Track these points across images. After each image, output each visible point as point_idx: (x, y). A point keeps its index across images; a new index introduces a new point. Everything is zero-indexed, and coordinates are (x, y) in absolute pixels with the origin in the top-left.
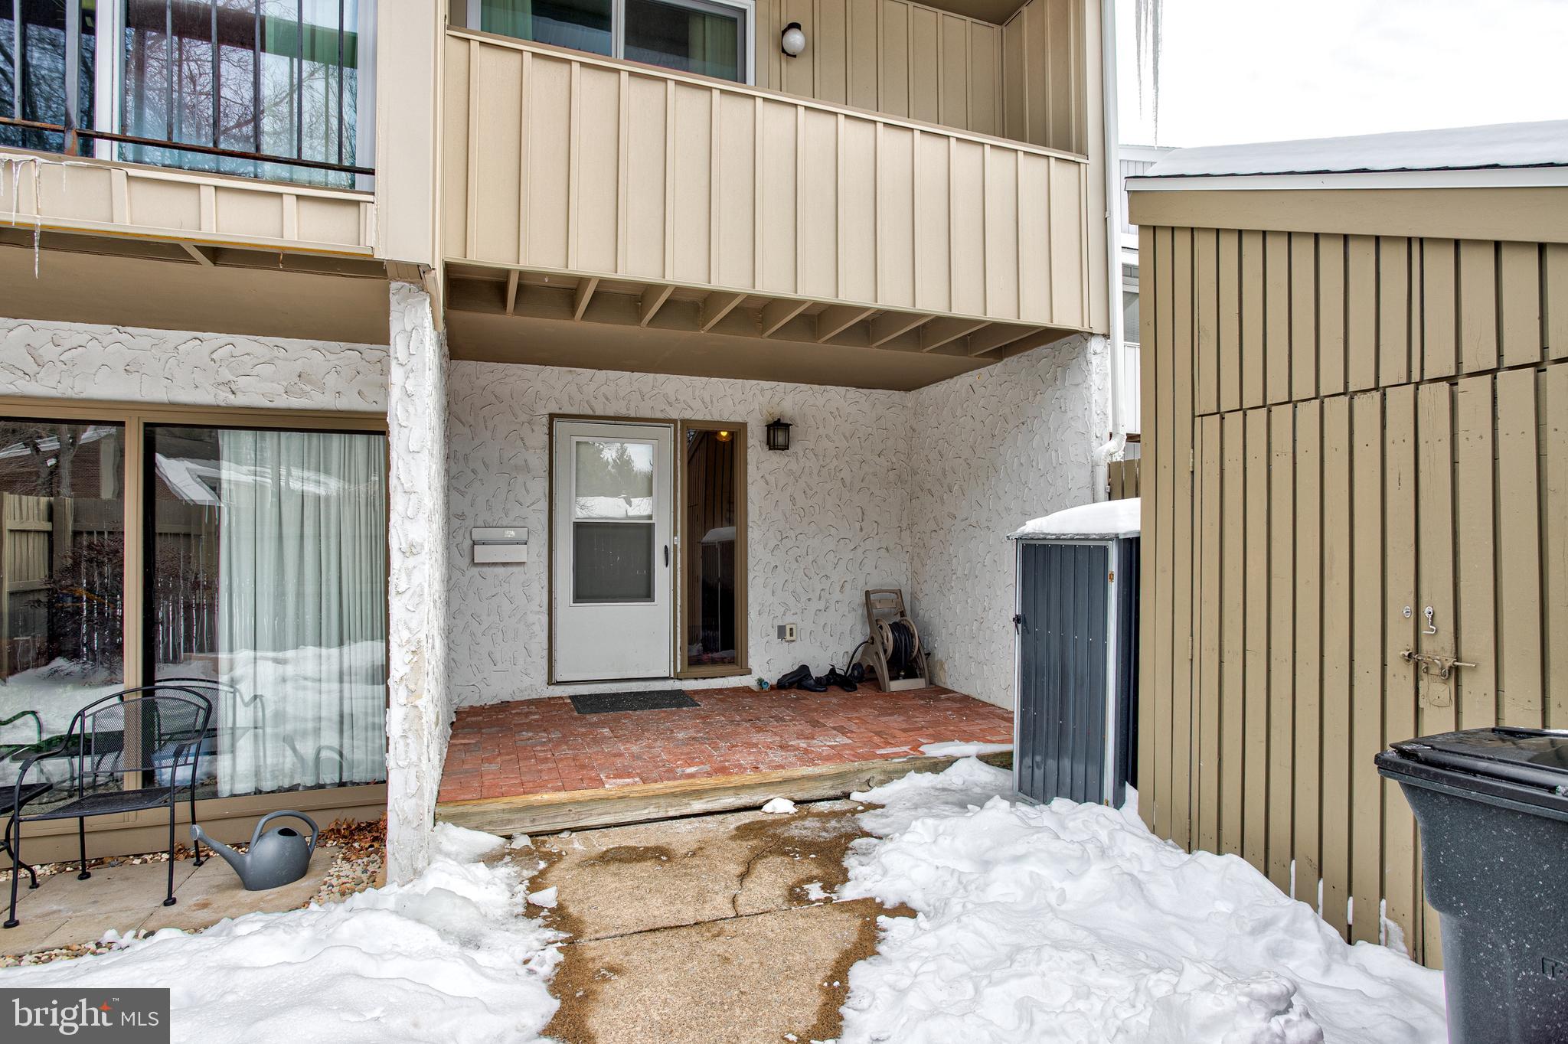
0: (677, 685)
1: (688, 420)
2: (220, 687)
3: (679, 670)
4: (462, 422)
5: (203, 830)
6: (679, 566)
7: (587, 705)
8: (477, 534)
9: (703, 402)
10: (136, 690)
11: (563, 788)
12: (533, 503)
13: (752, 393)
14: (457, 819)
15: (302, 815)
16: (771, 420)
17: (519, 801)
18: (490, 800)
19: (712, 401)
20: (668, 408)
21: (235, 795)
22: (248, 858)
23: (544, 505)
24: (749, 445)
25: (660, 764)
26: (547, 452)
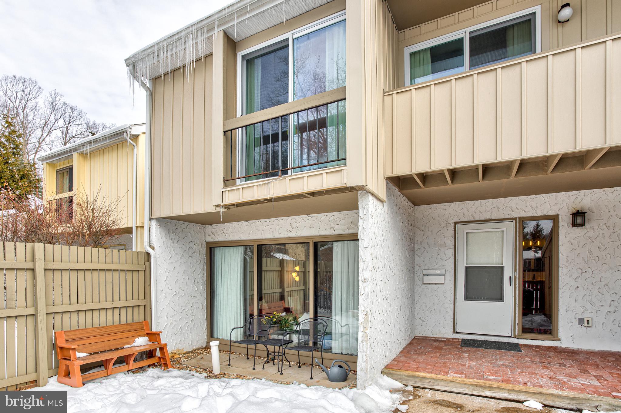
0: (515, 341)
1: (523, 217)
2: (333, 320)
3: (517, 334)
4: (419, 229)
5: (318, 360)
6: (517, 286)
7: (466, 343)
8: (425, 272)
9: (532, 207)
10: (312, 318)
11: (431, 373)
12: (448, 259)
13: (562, 199)
14: (389, 375)
15: (345, 362)
16: (575, 211)
17: (411, 373)
18: (402, 371)
19: (537, 207)
20: (511, 213)
21: (335, 353)
22: (330, 372)
23: (452, 260)
24: (560, 225)
25: (479, 372)
26: (454, 238)
